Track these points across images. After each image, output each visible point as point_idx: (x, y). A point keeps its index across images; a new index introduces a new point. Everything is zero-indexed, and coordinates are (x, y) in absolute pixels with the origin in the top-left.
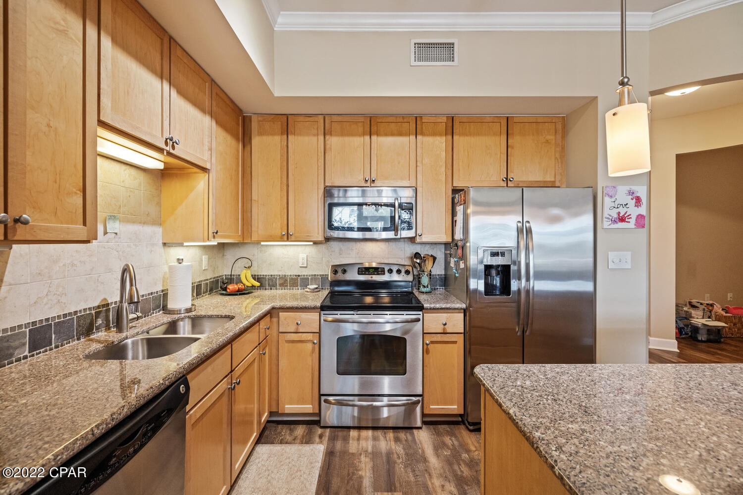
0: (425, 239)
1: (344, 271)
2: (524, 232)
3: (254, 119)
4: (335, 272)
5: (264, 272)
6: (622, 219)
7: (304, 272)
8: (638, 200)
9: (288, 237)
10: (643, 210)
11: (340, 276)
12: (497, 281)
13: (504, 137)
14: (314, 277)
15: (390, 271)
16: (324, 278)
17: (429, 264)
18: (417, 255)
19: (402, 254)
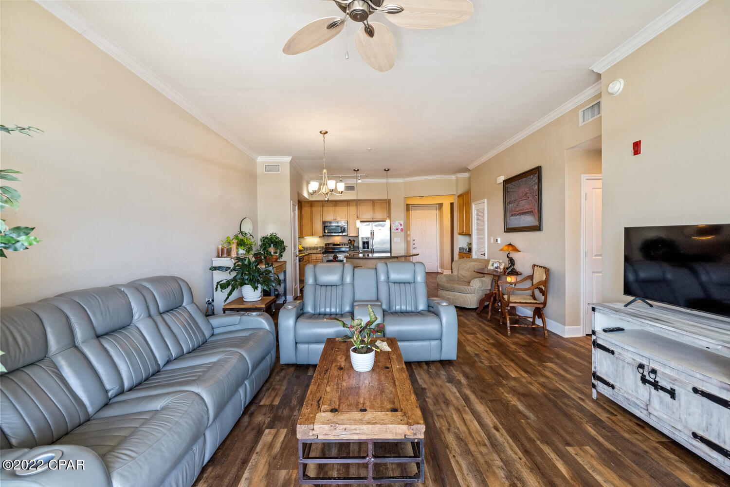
0: (351, 235)
1: (329, 245)
2: (372, 233)
3: (303, 203)
4: (326, 245)
5: (305, 246)
6: (397, 230)
7: (317, 246)
8: (401, 225)
9: (313, 235)
10: (402, 227)
11: (327, 246)
12: (366, 245)
13: (372, 207)
14: (320, 247)
15: (342, 245)
16: (323, 247)
17: (353, 242)
18: (350, 240)
19: (346, 240)
